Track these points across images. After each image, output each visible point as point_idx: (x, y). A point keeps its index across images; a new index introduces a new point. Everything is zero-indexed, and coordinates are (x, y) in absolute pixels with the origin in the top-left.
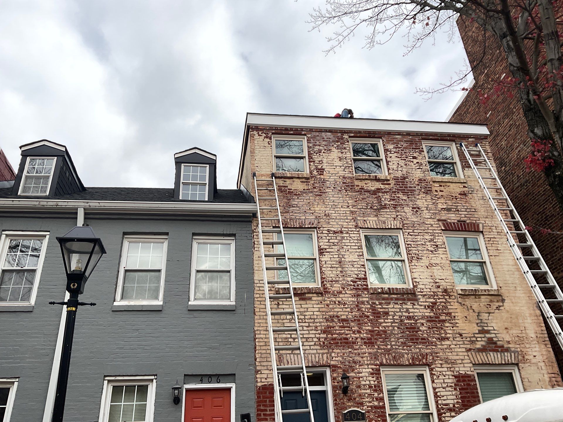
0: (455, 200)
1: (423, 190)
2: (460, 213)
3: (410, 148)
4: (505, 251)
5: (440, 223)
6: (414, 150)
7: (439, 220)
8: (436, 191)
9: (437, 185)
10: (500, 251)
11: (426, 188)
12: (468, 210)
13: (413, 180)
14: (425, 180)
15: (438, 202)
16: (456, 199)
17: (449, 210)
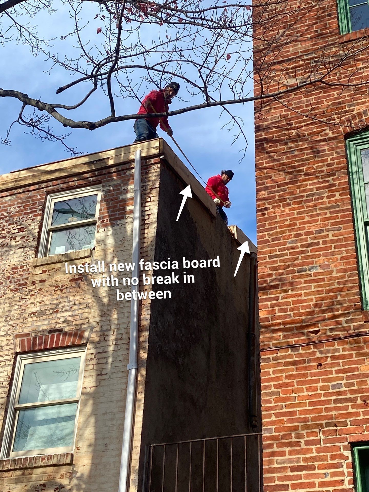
0: (59, 292)
1: (12, 286)
2: (59, 315)
3: (21, 215)
4: (115, 375)
5: (17, 341)
6: (25, 216)
7: (16, 336)
8: (34, 283)
9: (38, 271)
10: (104, 377)
11: (19, 280)
12: (75, 307)
13: (3, 271)
14: (22, 267)
15: (29, 302)
16: (62, 290)
17: (41, 314)
